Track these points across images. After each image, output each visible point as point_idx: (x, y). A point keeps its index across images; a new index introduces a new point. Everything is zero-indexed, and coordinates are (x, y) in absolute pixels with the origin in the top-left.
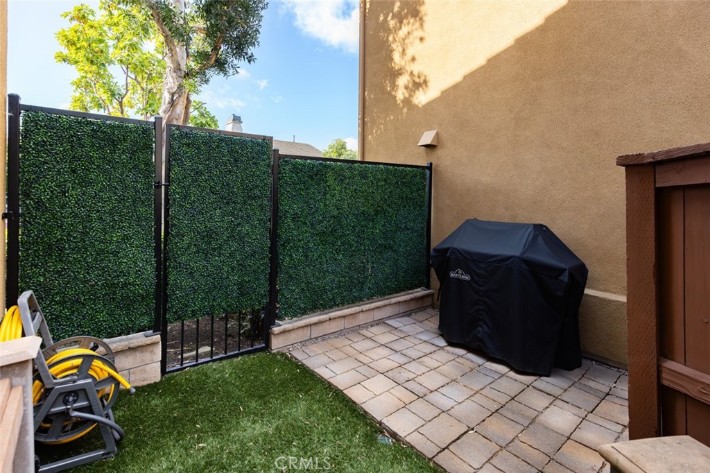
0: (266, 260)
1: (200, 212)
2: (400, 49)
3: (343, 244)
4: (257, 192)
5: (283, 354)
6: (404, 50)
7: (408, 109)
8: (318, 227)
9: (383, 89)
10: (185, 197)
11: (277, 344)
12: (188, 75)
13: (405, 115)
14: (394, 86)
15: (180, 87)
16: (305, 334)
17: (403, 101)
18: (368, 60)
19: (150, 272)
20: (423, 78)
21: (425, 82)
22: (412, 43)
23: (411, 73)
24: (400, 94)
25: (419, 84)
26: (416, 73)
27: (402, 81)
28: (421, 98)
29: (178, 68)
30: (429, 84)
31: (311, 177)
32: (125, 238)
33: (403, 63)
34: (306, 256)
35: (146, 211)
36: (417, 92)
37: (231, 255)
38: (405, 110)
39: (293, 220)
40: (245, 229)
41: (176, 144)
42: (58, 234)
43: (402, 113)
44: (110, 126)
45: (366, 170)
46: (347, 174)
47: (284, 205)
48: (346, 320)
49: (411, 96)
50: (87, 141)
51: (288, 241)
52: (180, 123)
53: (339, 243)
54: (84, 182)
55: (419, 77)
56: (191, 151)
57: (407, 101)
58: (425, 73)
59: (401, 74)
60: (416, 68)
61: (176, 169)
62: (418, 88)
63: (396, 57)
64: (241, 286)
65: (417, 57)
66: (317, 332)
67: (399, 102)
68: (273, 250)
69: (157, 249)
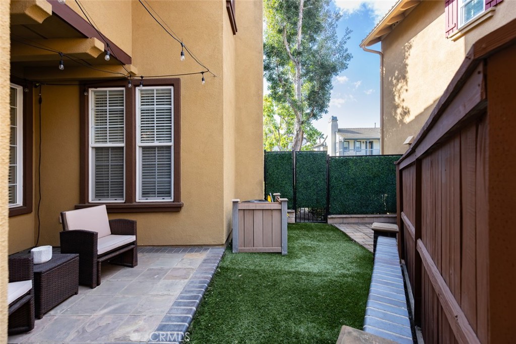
0: (325, 192)
1: (304, 176)
2: (398, 95)
3: (357, 189)
4: (322, 170)
5: (331, 225)
6: (399, 96)
7: (402, 125)
8: (346, 182)
9: (391, 114)
10: (300, 172)
11: (330, 221)
12: (303, 123)
13: (400, 128)
14: (396, 113)
15: (300, 128)
16: (341, 220)
17: (399, 121)
18: (384, 100)
19: (292, 192)
20: (407, 110)
21: (409, 112)
22: (403, 92)
23: (403, 107)
24: (398, 117)
25: (406, 113)
26: (404, 107)
27: (399, 111)
28: (408, 119)
29: (299, 121)
30: (410, 113)
31: (342, 164)
32: (286, 183)
33: (399, 102)
34: (341, 193)
35: (291, 176)
36: (405, 117)
37: (314, 190)
38: (400, 125)
39: (335, 179)
40: (318, 182)
41: (298, 157)
42: (273, 181)
43: (399, 127)
44: (283, 154)
45: (368, 159)
46: (359, 161)
47: (332, 174)
48: (359, 219)
49: (403, 119)
50: (278, 158)
51: (333, 187)
52: (299, 150)
53: (355, 188)
54: (278, 169)
55: (406, 109)
56: (302, 158)
57: (401, 121)
58: (409, 107)
59: (398, 107)
60: (405, 104)
61: (298, 164)
62: (405, 115)
63: (396, 98)
64: (317, 200)
65: (405, 99)
66: (345, 221)
67: (398, 121)
68: (328, 190)
69: (294, 186)
